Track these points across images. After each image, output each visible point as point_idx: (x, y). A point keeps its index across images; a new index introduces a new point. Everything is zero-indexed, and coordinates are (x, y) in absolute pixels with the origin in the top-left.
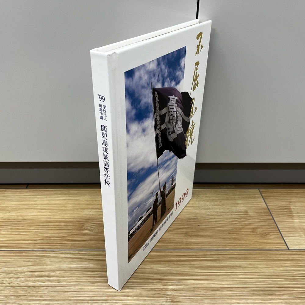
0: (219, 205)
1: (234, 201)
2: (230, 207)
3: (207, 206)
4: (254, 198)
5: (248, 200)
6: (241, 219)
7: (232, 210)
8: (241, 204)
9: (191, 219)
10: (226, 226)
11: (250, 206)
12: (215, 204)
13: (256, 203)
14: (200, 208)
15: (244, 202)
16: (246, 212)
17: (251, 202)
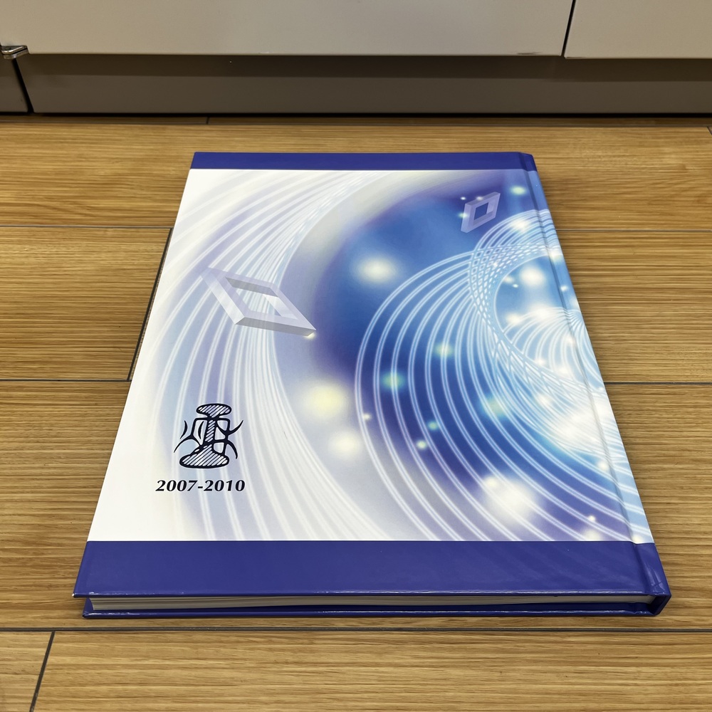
0: (624, 156)
1: (656, 149)
2: (646, 160)
3: (600, 157)
4: (698, 143)
5: (685, 146)
6: (671, 179)
7: (653, 165)
8: (670, 153)
9: (567, 180)
10: (641, 191)
11: (692, 156)
12: (614, 154)
13: (703, 151)
14: (583, 161)
15: (678, 150)
16: (683, 168)
17: (692, 149)
